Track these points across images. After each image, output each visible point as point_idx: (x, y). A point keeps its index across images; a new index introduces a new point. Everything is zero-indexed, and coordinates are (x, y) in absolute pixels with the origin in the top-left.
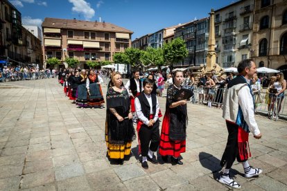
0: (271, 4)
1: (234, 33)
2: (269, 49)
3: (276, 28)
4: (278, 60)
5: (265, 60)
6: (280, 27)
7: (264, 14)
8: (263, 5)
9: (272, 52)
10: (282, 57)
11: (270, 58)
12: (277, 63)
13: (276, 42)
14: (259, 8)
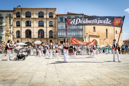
0: (21, 17)
1: (3, 25)
2: (21, 35)
3: (23, 27)
4: (25, 40)
5: (19, 40)
6: (25, 27)
7: (18, 20)
8: (17, 17)
9: (22, 37)
10: (27, 39)
11: (22, 39)
12: (24, 41)
13: (24, 33)
14: (16, 17)
